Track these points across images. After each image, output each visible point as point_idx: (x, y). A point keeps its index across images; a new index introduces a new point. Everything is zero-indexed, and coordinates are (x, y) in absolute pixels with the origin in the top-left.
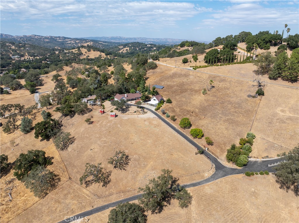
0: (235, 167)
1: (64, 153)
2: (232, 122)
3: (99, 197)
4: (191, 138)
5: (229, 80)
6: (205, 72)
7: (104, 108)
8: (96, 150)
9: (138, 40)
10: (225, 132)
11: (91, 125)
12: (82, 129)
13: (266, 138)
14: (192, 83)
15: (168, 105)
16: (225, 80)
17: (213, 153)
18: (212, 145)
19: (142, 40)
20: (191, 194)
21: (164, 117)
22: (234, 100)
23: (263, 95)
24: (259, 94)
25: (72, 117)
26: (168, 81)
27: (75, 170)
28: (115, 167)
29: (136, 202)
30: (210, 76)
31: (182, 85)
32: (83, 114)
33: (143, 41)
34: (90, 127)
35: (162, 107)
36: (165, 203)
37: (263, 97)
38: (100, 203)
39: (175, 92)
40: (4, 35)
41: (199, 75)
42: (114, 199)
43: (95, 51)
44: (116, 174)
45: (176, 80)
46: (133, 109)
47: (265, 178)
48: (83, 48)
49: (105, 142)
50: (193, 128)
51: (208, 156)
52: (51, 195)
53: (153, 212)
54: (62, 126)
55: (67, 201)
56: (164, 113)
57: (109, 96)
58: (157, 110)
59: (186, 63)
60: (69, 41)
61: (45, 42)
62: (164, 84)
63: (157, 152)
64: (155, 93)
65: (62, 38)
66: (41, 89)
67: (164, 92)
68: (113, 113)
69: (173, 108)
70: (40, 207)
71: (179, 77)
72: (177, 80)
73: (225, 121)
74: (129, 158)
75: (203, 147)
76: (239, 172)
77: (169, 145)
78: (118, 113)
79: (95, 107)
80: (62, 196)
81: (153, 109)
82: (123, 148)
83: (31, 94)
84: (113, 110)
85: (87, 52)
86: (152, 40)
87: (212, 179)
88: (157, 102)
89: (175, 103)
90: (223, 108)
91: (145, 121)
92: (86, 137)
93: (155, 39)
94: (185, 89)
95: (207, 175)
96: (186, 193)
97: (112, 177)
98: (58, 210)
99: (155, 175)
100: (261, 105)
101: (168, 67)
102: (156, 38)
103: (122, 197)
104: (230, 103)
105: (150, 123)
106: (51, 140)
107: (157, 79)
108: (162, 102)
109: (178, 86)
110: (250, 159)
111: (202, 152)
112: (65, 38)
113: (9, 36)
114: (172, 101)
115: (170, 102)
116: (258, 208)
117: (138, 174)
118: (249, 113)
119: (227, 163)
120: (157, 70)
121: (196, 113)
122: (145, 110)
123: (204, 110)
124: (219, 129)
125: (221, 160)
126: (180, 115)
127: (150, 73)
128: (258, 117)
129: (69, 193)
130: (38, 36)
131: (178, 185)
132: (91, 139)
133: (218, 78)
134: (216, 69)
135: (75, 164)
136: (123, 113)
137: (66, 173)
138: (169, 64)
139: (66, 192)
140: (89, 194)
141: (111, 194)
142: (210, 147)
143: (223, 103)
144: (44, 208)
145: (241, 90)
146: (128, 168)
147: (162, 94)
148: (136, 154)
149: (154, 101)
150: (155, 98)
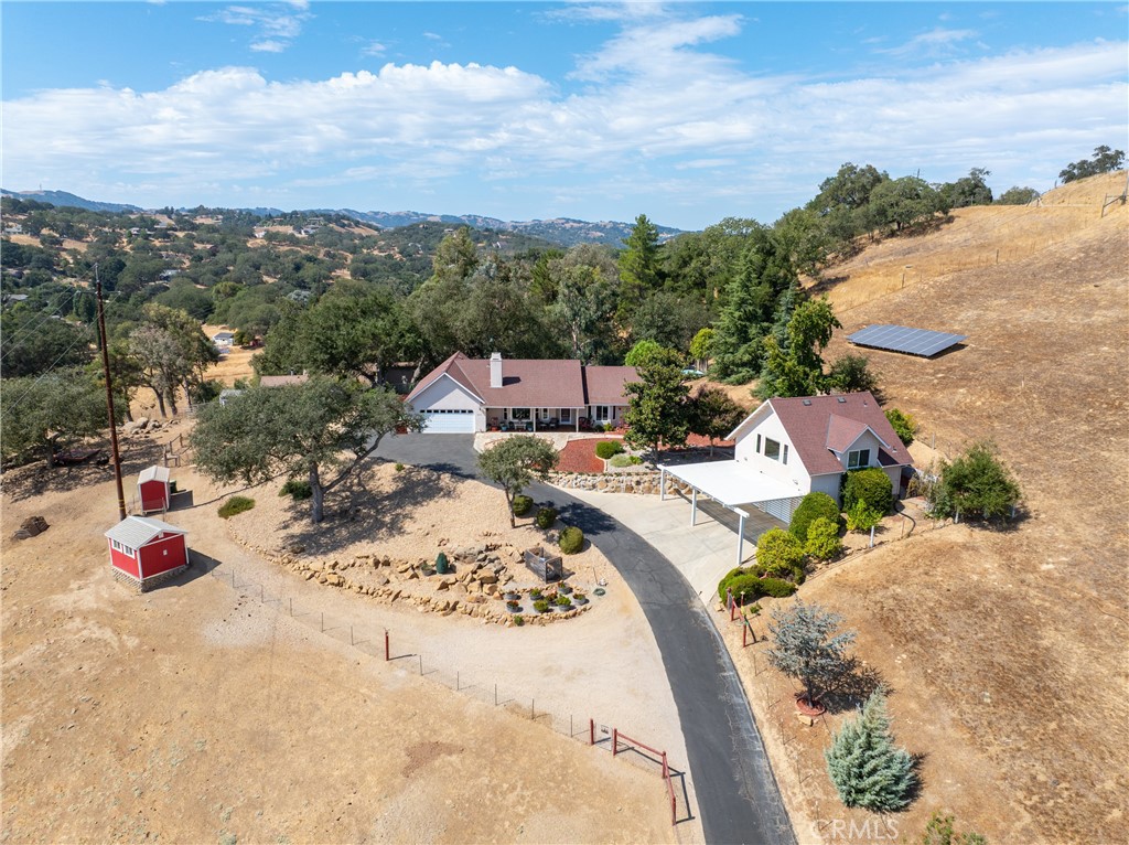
15: (947, 551)
35: (835, 569)
39: (1087, 394)
67: (944, 384)
69: (1023, 623)
88: (786, 480)
89: (1084, 532)
108: (863, 488)
114: (1033, 497)
115: (991, 502)
130: (574, 221)
147: (924, 405)
150: (782, 429)
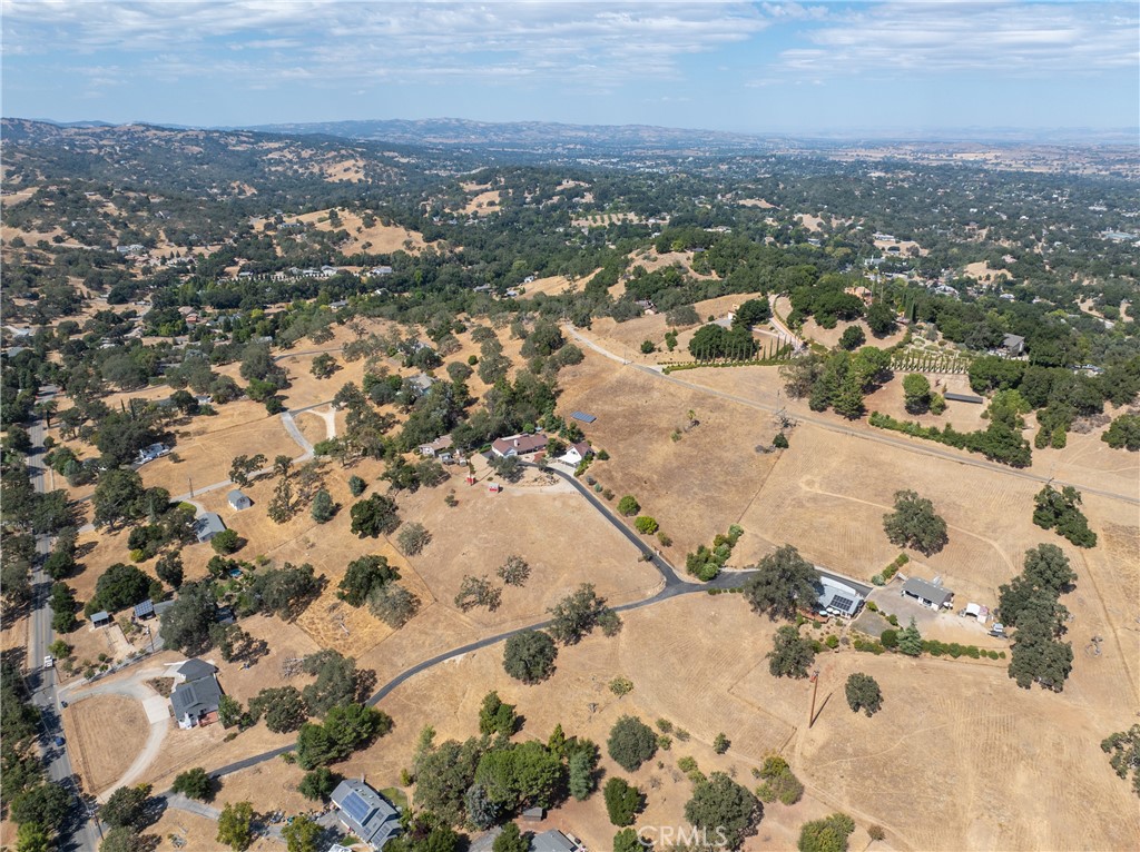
0: (697, 581)
1: (416, 559)
2: (713, 504)
3: (486, 626)
4: (635, 532)
5: (732, 406)
6: (688, 382)
7: (473, 472)
8: (472, 554)
9: (530, 133)
10: (697, 522)
11: (455, 509)
12: (440, 517)
13: (760, 535)
14: (656, 409)
15: (600, 465)
16: (723, 406)
17: (667, 559)
18: (669, 545)
19: (543, 136)
20: (622, 620)
21: (591, 490)
22: (728, 455)
23: (786, 446)
24: (779, 446)
25: (413, 491)
26: (605, 402)
27: (442, 588)
28: (507, 581)
29: (543, 630)
30: (695, 394)
31: (634, 414)
32: (434, 485)
33: (548, 137)
34: (455, 513)
35: (588, 469)
36: (584, 632)
37: (786, 451)
38: (489, 634)
39: (617, 431)
40: (28, 124)
41: (672, 390)
42: (509, 627)
43: (387, 224)
44: (508, 593)
45: (622, 399)
46: (532, 472)
47: (735, 597)
48: (347, 210)
49: (487, 541)
50: (641, 514)
51: (659, 565)
52: (411, 624)
53: (567, 643)
54: (397, 508)
55: (439, 632)
56: (592, 483)
57: (479, 443)
58: (577, 475)
59: (650, 352)
60: (276, 149)
61: (187, 157)
62: (597, 409)
63: (576, 557)
64: (577, 437)
65: (247, 137)
66: (287, 398)
67: (594, 430)
68: (494, 485)
69: (610, 472)
70: (397, 640)
71: (631, 392)
72: (626, 401)
73: (702, 501)
74: (528, 567)
75: (653, 549)
76: (701, 589)
77: (597, 546)
78: (503, 482)
79: (454, 468)
80: (429, 625)
81: (571, 472)
82: (517, 551)
83: (269, 416)
84: (492, 475)
85: (363, 228)
86: (581, 134)
87: (657, 599)
88: (578, 458)
89: (615, 459)
90: (705, 473)
91: (555, 499)
92: (451, 531)
93: (593, 131)
94: (640, 425)
95: (650, 593)
96: (614, 616)
97: (503, 597)
98: (427, 643)
99: (570, 592)
100: (777, 468)
101: (608, 359)
102: (598, 126)
103: (521, 626)
104: (721, 462)
105: (564, 503)
106: (381, 535)
107: (582, 395)
108: (588, 457)
109: (625, 416)
110: (723, 570)
111: (650, 558)
112: (259, 136)
113: (48, 128)
114: (610, 455)
115: (605, 456)
116: (714, 637)
117: (543, 593)
118: (749, 485)
119: (686, 576)
120: (584, 367)
121: (652, 483)
122: (555, 475)
123: (669, 476)
124: (687, 516)
125: (678, 570)
126: (622, 487)
127: (565, 376)
128: (763, 493)
129: (439, 620)
131: (606, 608)
132: (460, 536)
133: (710, 400)
134: (711, 374)
135: (440, 578)
136: (512, 481)
137: (427, 592)
138: (612, 349)
139: (433, 619)
140: (470, 622)
141: (504, 622)
142: (665, 550)
143: (707, 462)
144: (404, 642)
145: (749, 433)
146: (527, 583)
147: (592, 438)
148: (539, 560)
149: (573, 456)
150: (574, 450)
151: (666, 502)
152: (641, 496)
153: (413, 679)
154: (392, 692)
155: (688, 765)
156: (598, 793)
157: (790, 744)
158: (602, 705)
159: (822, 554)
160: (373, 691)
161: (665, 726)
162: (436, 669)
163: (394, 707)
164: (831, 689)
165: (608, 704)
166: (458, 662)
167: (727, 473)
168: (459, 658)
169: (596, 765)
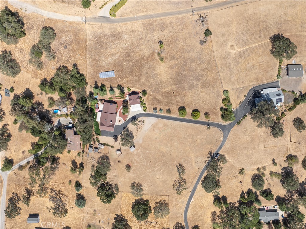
0: (230, 122)
4: (193, 119)
8: (161, 177)
10: (208, 97)
11: (132, 167)
13: (234, 87)
14: (134, 46)
17: (213, 121)
20: (223, 153)
22: (192, 54)
23: (211, 33)
24: (208, 35)
26: (105, 57)
27: (164, 191)
31: (127, 55)
34: (134, 170)
37: (212, 36)
38: (192, 188)
47: (246, 120)
50: (188, 110)
51: (213, 125)
52: (170, 207)
56: (155, 109)
72: (114, 50)
73: (202, 87)
74: (181, 164)
80: (175, 202)
87: (225, 139)
90: (190, 70)
91: (154, 130)
94: (137, 61)
95: (222, 139)
100: (214, 48)
104: (191, 60)
109: (124, 60)
111: (208, 125)
116: (249, 136)
119: (225, 122)
121: (176, 91)
123: (178, 83)
124: (203, 97)
125: (220, 122)
131: (214, 153)
135: (160, 190)
139: (174, 200)
143: (186, 64)
151: (189, 96)
152: (179, 101)
153: (189, 214)
154: (188, 221)
155: (271, 173)
156: (259, 196)
157: (288, 149)
158: (242, 180)
159: (257, 79)
160: (183, 225)
161: (258, 169)
162: (190, 207)
163: (193, 222)
164: (289, 127)
165: (243, 178)
166: (193, 201)
167: (199, 64)
168: (193, 200)
169: (253, 192)
